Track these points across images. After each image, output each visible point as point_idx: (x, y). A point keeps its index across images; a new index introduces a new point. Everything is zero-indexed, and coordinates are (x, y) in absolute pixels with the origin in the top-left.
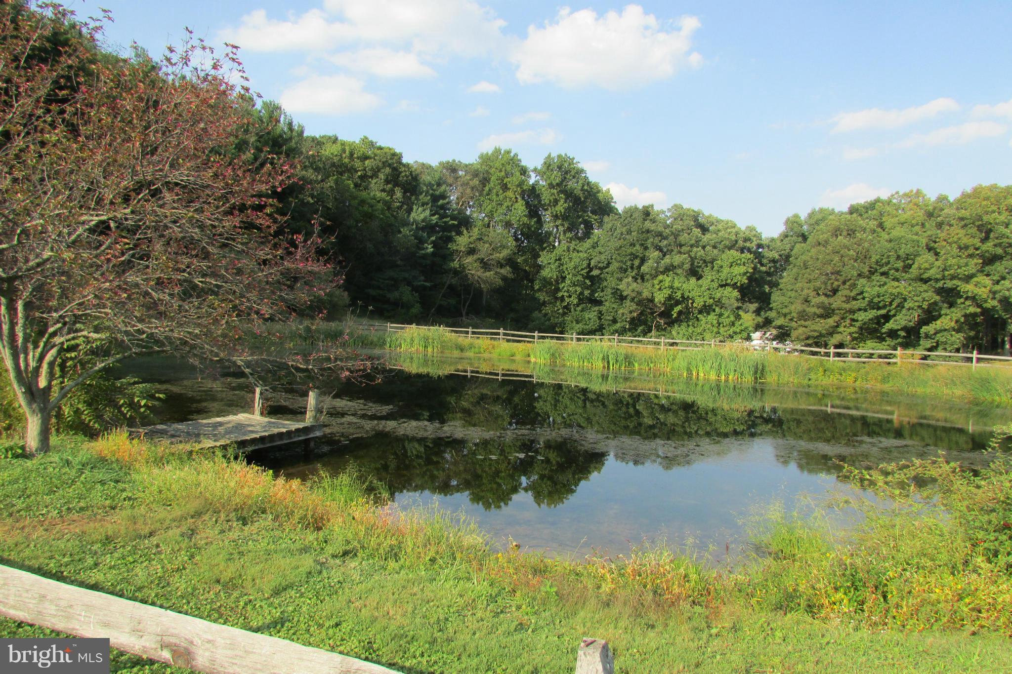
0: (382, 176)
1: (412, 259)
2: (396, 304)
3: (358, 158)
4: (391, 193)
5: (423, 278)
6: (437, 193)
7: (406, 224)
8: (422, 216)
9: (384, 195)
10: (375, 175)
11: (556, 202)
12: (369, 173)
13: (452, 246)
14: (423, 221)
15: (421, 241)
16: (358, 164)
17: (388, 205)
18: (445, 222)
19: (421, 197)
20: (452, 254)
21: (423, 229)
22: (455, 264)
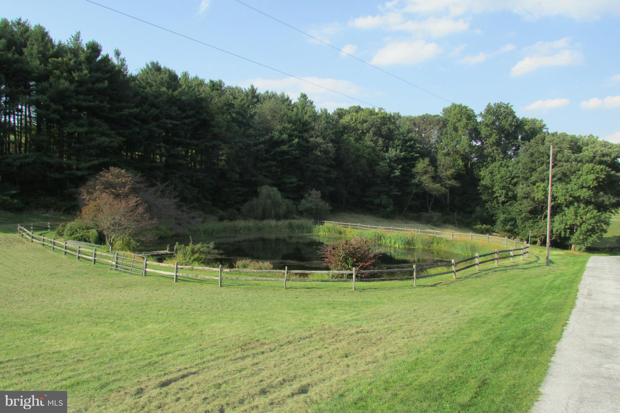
0: (371, 132)
1: (388, 179)
2: (380, 205)
3: (359, 123)
4: (376, 142)
5: (396, 190)
6: (407, 138)
7: (384, 159)
8: (394, 154)
9: (371, 143)
10: (368, 131)
11: (491, 135)
12: (365, 131)
13: (414, 170)
14: (395, 156)
15: (393, 169)
16: (359, 126)
17: (374, 149)
18: (412, 155)
19: (395, 142)
20: (414, 175)
21: (395, 161)
22: (416, 181)
